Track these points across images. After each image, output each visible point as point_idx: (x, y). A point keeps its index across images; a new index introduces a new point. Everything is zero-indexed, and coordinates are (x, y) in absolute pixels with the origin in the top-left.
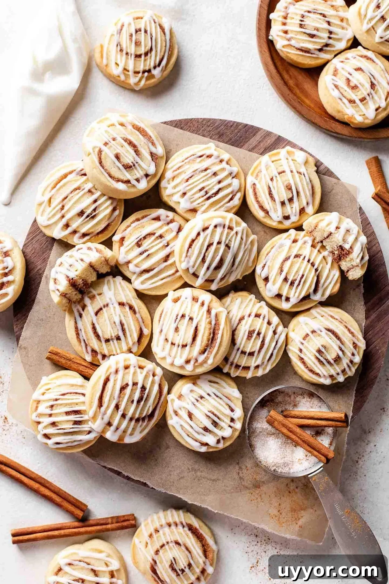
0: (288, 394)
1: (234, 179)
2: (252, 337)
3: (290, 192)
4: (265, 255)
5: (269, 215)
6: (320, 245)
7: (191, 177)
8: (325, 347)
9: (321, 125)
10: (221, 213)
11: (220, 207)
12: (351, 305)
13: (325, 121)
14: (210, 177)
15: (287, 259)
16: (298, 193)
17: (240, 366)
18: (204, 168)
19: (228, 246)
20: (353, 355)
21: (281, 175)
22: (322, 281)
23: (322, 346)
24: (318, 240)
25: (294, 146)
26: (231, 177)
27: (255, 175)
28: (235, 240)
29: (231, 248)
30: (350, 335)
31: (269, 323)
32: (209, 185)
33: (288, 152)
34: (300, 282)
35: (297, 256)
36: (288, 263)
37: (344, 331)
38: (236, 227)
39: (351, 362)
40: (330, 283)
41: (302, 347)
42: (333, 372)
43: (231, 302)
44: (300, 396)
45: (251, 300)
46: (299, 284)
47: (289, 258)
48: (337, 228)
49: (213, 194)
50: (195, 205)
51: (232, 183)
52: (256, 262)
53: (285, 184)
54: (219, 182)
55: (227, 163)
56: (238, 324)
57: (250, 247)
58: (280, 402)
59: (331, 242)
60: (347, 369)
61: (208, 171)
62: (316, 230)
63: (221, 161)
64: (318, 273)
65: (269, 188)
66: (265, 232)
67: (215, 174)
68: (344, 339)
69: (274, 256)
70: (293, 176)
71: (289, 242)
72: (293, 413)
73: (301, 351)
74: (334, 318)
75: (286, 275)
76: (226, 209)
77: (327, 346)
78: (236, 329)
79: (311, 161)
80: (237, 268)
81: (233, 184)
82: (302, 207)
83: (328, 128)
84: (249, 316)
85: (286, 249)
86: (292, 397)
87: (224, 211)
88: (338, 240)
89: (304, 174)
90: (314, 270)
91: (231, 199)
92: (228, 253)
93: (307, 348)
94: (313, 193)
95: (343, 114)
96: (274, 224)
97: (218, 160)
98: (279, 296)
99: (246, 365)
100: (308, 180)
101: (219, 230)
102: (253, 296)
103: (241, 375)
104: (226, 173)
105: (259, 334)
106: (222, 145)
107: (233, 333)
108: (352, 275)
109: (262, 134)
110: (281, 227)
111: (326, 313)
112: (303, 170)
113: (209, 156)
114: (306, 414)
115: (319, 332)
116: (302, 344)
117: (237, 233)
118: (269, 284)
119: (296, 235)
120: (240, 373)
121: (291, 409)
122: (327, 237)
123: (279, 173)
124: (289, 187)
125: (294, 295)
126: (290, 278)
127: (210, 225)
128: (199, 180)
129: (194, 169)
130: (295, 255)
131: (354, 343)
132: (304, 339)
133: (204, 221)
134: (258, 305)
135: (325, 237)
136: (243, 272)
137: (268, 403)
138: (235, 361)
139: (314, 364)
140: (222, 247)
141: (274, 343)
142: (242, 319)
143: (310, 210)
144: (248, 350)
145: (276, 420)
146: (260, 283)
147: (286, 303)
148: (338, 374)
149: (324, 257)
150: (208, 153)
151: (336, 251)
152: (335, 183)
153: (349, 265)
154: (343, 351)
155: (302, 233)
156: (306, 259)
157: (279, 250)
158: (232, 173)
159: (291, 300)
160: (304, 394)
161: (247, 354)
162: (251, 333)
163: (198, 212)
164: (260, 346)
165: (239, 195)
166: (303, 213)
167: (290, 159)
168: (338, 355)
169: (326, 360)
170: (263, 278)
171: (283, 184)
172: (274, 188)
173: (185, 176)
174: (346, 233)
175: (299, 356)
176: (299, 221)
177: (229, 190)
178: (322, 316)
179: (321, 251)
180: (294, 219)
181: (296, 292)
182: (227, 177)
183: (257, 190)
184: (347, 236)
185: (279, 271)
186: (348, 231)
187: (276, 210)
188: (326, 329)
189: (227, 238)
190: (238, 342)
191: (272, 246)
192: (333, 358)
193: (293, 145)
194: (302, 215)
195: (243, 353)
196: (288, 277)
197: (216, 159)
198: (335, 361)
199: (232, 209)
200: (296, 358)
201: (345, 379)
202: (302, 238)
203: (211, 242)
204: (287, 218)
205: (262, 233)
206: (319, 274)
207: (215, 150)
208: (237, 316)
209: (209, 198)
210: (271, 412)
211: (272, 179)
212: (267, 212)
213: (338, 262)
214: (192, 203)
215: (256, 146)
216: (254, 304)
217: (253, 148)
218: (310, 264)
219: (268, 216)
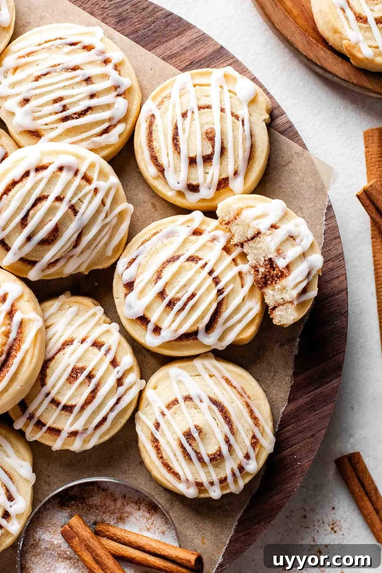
0: (112, 495)
1: (120, 99)
2: (76, 378)
3: (209, 144)
4: (140, 243)
5: (164, 176)
6: (238, 250)
7: (45, 75)
8: (200, 431)
9: (300, 47)
10: (82, 150)
11: (82, 140)
12: (270, 371)
13: (309, 43)
14: (77, 83)
15: (173, 259)
16: (223, 150)
17: (44, 425)
18: (72, 65)
19: (74, 209)
20: (247, 457)
21: (202, 110)
22: (225, 315)
23: (196, 427)
24: (235, 240)
25: (243, 70)
26: (116, 93)
27: (159, 100)
28: (90, 202)
29: (79, 215)
30: (251, 421)
31: (114, 363)
32: (72, 96)
33: (226, 76)
34: (185, 304)
35: (192, 259)
36: (172, 268)
37: (241, 412)
38: (98, 180)
39: (241, 468)
40: (240, 321)
41: (161, 420)
42: (204, 479)
43: (60, 309)
44: (132, 505)
45: (94, 315)
46: (182, 309)
47: (178, 257)
48: (274, 227)
49: (75, 114)
50: (38, 125)
51: (114, 104)
52: (120, 251)
53: (206, 127)
54: (92, 96)
55: (116, 68)
56: (59, 351)
57: (115, 221)
58: (96, 505)
59: (256, 248)
60: (230, 479)
61: (78, 72)
62: (236, 221)
63: (106, 62)
64: (221, 297)
65: (176, 128)
66: (154, 206)
67: (88, 80)
68: (237, 424)
69: (154, 249)
70: (222, 119)
71: (184, 232)
72: (112, 530)
73: (157, 426)
74: (231, 385)
75: (165, 287)
76: (92, 146)
77: (205, 429)
78: (53, 358)
79: (263, 101)
80: (82, 252)
81: (116, 106)
82: (224, 176)
83: (311, 56)
84: (83, 341)
85: (178, 241)
86: (119, 503)
87: (87, 149)
88: (268, 248)
89: (243, 121)
90: (215, 291)
91: (106, 131)
92: (71, 221)
93: (170, 424)
94: (251, 158)
95: (341, 38)
96: (169, 194)
97: (101, 58)
98: (143, 320)
99: (55, 426)
100: (247, 133)
101: (65, 176)
102: (99, 310)
103: (43, 441)
104: (107, 84)
105: (90, 377)
106: (118, 35)
107: (46, 364)
108: (281, 316)
109: (194, 36)
110: (179, 202)
111: (219, 371)
112: (243, 112)
113: (88, 48)
114: (133, 538)
115: (197, 401)
116: (163, 414)
117: (96, 190)
118: (132, 296)
119: (202, 223)
120: (42, 437)
121: (112, 523)
122: (253, 238)
123: (200, 108)
124: (210, 136)
125: (170, 326)
126: (171, 294)
127: (50, 164)
128: (57, 83)
129: (53, 63)
130: (190, 257)
131: (254, 437)
132: (169, 407)
133: (43, 154)
134: (105, 327)
135: (249, 237)
136: (93, 263)
137: (73, 502)
138: (38, 414)
139: (175, 455)
140: (63, 207)
141: (113, 401)
142: (68, 343)
143: (237, 184)
144: (64, 401)
145: (77, 534)
146: (118, 289)
147: (153, 335)
148: (212, 484)
149: (240, 273)
150: (87, 41)
151: (262, 266)
152: (296, 153)
153: (278, 297)
154: (230, 446)
155: (214, 223)
156: (208, 269)
157: (166, 241)
158: (119, 87)
159: (163, 333)
160: (141, 503)
161: (60, 407)
162: (75, 372)
163: (42, 138)
164: (86, 399)
165: (120, 128)
166: (224, 187)
167: (226, 88)
168: (220, 450)
169: (197, 453)
170: (125, 283)
171: (202, 127)
172: (184, 130)
173: (36, 71)
174: (287, 239)
175: (152, 434)
176: (213, 199)
177: (105, 115)
178: (211, 376)
179: (239, 261)
180: (205, 193)
181: (173, 321)
182: (107, 91)
183: (154, 128)
184: (288, 245)
185: (155, 277)
186: (292, 237)
187: (177, 171)
188: (211, 399)
189: (75, 194)
190: (50, 381)
191: (155, 231)
192: (210, 453)
193: (243, 68)
194: (222, 191)
195: (55, 402)
196: (167, 291)
197: (98, 55)
198: (211, 460)
199: (102, 148)
200: (147, 437)
201: (223, 496)
202: (212, 231)
203: (46, 194)
204: (194, 188)
205: (149, 206)
206: (222, 300)
207: (101, 40)
208: (61, 337)
209: (65, 119)
210: (73, 519)
211: (184, 115)
212: (161, 170)
213: (261, 288)
214: (35, 119)
215: (178, 53)
216: (97, 324)
217: (170, 56)
218: (211, 278)
219: (161, 176)
